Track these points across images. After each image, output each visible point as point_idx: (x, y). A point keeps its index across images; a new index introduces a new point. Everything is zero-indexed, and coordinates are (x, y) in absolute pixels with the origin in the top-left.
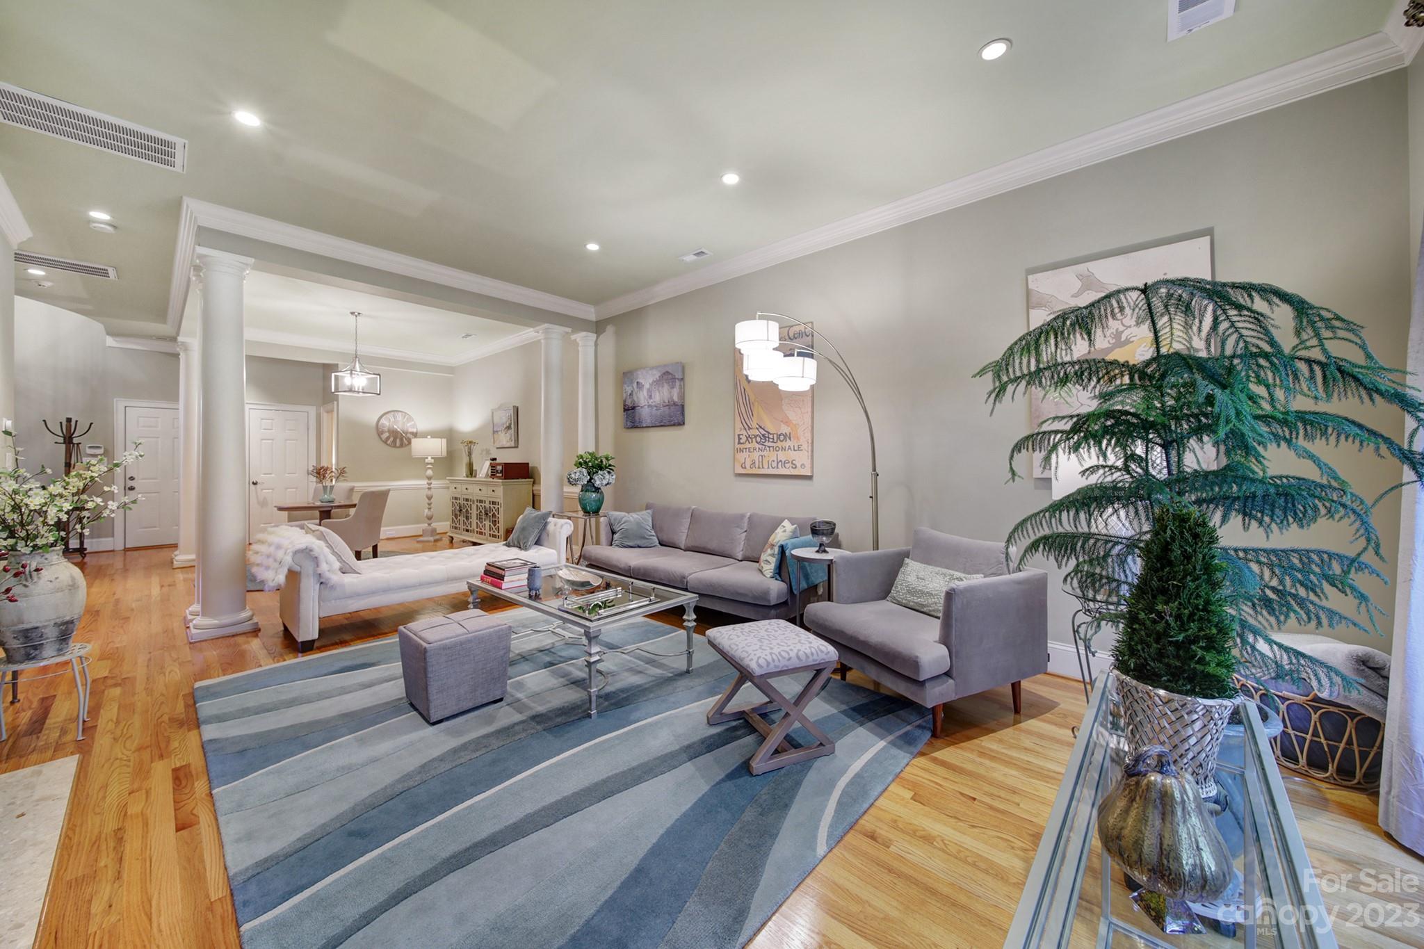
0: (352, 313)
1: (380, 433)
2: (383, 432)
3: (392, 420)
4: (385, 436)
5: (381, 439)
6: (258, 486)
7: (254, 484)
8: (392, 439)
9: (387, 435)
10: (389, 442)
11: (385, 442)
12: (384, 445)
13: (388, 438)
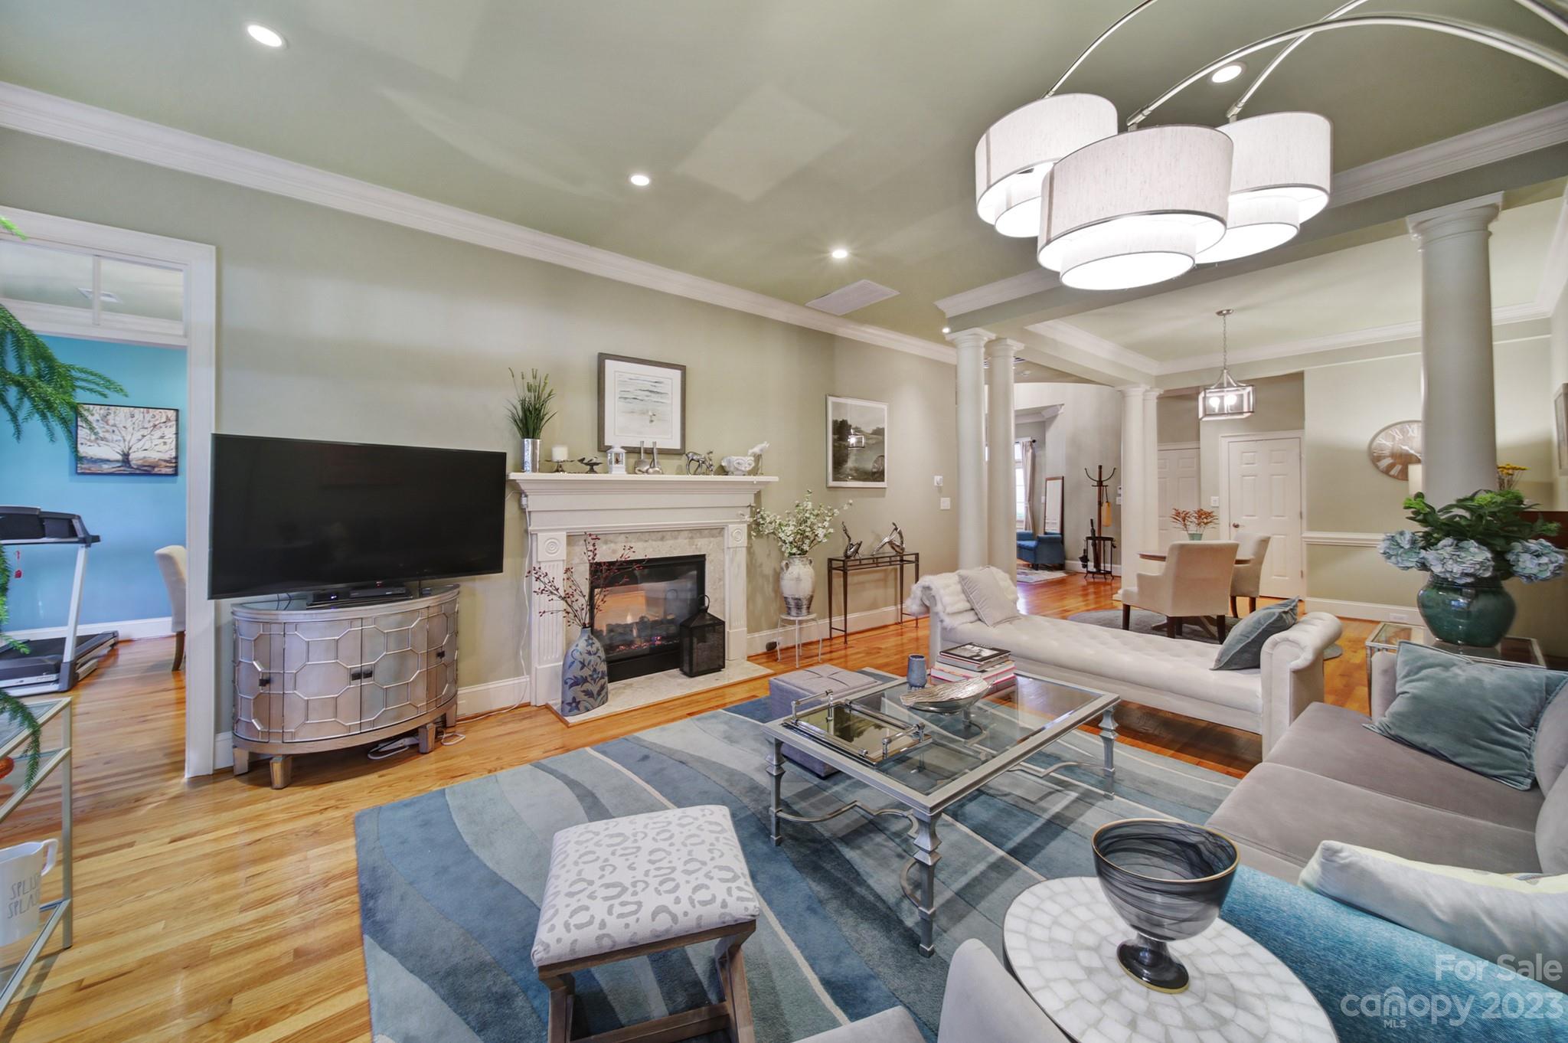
0: (1220, 313)
1: (1375, 459)
2: (1379, 458)
3: (1399, 437)
4: (1385, 463)
5: (1377, 467)
6: (1240, 530)
7: (1236, 526)
8: (1398, 467)
9: (1388, 461)
10: (1392, 473)
11: (1387, 472)
12: (1385, 478)
13: (1391, 466)
